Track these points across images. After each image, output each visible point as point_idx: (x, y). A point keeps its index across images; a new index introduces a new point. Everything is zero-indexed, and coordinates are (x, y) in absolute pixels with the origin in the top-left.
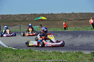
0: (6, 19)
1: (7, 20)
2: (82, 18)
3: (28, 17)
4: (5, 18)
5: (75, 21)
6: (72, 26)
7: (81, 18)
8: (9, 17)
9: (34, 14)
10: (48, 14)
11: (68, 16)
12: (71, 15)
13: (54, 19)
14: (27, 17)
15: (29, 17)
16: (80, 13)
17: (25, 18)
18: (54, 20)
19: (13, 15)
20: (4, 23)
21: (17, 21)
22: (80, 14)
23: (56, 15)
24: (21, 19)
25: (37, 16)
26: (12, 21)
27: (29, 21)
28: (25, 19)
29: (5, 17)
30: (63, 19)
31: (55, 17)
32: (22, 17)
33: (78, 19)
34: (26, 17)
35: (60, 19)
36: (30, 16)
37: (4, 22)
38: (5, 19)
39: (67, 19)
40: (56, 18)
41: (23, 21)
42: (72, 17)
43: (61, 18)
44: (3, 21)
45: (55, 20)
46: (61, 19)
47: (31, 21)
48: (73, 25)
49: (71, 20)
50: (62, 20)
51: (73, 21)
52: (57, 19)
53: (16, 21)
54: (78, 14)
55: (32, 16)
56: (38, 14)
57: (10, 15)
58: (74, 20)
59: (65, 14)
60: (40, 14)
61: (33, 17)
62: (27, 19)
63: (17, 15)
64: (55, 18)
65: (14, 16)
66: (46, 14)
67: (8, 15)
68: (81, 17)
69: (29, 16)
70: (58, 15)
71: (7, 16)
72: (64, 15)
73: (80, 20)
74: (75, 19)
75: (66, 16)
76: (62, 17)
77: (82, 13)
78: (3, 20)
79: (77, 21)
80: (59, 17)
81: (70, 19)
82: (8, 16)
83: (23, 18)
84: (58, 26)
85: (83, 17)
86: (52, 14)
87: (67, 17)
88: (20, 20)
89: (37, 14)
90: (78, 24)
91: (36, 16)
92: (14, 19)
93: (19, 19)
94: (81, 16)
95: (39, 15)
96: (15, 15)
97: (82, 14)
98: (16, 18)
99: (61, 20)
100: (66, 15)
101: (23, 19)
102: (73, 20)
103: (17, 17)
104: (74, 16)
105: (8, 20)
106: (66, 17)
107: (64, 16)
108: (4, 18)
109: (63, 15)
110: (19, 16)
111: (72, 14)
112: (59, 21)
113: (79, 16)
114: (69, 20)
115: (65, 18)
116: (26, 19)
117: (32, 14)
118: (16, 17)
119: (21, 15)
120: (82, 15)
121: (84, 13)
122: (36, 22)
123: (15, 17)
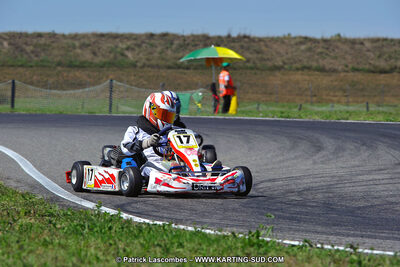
0: (33, 52)
1: (37, 56)
2: (382, 64)
3: (133, 49)
4: (29, 49)
5: (351, 74)
6: (335, 99)
7: (377, 64)
8: (45, 45)
9: (164, 35)
10: (229, 36)
11: (321, 53)
12: (331, 48)
13: (254, 63)
14: (127, 49)
15: (139, 46)
16: (378, 40)
17: (119, 50)
18: (252, 68)
19: (64, 36)
20: (21, 70)
21: (82, 66)
22: (375, 45)
23: (266, 46)
24: (103, 55)
25: (176, 42)
26: (59, 64)
27: (139, 64)
28: (120, 58)
29: (26, 44)
30: (294, 66)
31: (258, 53)
32: (106, 45)
33: (367, 67)
34: (124, 46)
35: (281, 63)
36: (143, 42)
37: (22, 66)
38: (27, 53)
39: (314, 64)
40: (265, 57)
41: (111, 64)
42: (336, 58)
43: (288, 59)
44: (20, 63)
45: (258, 69)
46: (285, 63)
47: (145, 69)
48: (339, 93)
49: (335, 71)
50: (290, 69)
51: (342, 74)
52: (269, 64)
53: (77, 63)
54: (368, 45)
55: (152, 41)
56: (183, 36)
57: (49, 34)
58: (347, 72)
59: (306, 39)
60: (188, 37)
61: (159, 49)
62: (129, 54)
63: (85, 36)
64: (260, 56)
65: (70, 41)
66: (219, 37)
67: (40, 35)
68: (379, 57)
69: (139, 42)
70: (275, 46)
71: (35, 41)
72: (301, 43)
73: (373, 72)
74: (350, 66)
75: (309, 49)
76: (290, 56)
77: (385, 40)
78: (16, 57)
79: (359, 76)
80: (278, 53)
81: (327, 63)
82: (42, 41)
83: (110, 52)
84: (271, 94)
85: (390, 57)
86: (245, 37)
87: (316, 57)
88: (97, 60)
89: (176, 37)
90: (362, 90)
91: (172, 44)
92: (72, 54)
93: (94, 54)
94: (378, 53)
95: (184, 38)
96: (75, 37)
97: (384, 43)
98: (79, 51)
99: (286, 67)
100: (309, 44)
101: (112, 56)
102: (340, 68)
103: (83, 46)
104: (346, 52)
105: (43, 56)
106: (308, 54)
107: (303, 51)
108: (24, 46)
109: (296, 44)
110: (94, 43)
111: (339, 44)
112: (277, 73)
113: (368, 51)
114: (322, 70)
115: (305, 60)
116: (126, 56)
117: (152, 36)
118: (77, 44)
119: (102, 35)
120: (385, 49)
121: (392, 40)
122: (169, 71)
123: (74, 47)
